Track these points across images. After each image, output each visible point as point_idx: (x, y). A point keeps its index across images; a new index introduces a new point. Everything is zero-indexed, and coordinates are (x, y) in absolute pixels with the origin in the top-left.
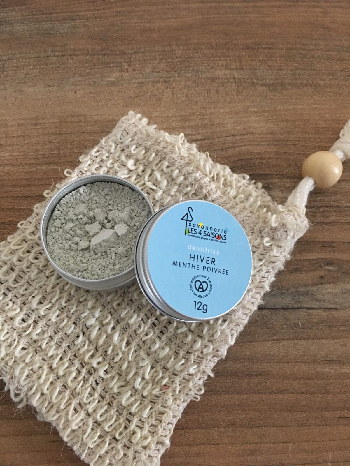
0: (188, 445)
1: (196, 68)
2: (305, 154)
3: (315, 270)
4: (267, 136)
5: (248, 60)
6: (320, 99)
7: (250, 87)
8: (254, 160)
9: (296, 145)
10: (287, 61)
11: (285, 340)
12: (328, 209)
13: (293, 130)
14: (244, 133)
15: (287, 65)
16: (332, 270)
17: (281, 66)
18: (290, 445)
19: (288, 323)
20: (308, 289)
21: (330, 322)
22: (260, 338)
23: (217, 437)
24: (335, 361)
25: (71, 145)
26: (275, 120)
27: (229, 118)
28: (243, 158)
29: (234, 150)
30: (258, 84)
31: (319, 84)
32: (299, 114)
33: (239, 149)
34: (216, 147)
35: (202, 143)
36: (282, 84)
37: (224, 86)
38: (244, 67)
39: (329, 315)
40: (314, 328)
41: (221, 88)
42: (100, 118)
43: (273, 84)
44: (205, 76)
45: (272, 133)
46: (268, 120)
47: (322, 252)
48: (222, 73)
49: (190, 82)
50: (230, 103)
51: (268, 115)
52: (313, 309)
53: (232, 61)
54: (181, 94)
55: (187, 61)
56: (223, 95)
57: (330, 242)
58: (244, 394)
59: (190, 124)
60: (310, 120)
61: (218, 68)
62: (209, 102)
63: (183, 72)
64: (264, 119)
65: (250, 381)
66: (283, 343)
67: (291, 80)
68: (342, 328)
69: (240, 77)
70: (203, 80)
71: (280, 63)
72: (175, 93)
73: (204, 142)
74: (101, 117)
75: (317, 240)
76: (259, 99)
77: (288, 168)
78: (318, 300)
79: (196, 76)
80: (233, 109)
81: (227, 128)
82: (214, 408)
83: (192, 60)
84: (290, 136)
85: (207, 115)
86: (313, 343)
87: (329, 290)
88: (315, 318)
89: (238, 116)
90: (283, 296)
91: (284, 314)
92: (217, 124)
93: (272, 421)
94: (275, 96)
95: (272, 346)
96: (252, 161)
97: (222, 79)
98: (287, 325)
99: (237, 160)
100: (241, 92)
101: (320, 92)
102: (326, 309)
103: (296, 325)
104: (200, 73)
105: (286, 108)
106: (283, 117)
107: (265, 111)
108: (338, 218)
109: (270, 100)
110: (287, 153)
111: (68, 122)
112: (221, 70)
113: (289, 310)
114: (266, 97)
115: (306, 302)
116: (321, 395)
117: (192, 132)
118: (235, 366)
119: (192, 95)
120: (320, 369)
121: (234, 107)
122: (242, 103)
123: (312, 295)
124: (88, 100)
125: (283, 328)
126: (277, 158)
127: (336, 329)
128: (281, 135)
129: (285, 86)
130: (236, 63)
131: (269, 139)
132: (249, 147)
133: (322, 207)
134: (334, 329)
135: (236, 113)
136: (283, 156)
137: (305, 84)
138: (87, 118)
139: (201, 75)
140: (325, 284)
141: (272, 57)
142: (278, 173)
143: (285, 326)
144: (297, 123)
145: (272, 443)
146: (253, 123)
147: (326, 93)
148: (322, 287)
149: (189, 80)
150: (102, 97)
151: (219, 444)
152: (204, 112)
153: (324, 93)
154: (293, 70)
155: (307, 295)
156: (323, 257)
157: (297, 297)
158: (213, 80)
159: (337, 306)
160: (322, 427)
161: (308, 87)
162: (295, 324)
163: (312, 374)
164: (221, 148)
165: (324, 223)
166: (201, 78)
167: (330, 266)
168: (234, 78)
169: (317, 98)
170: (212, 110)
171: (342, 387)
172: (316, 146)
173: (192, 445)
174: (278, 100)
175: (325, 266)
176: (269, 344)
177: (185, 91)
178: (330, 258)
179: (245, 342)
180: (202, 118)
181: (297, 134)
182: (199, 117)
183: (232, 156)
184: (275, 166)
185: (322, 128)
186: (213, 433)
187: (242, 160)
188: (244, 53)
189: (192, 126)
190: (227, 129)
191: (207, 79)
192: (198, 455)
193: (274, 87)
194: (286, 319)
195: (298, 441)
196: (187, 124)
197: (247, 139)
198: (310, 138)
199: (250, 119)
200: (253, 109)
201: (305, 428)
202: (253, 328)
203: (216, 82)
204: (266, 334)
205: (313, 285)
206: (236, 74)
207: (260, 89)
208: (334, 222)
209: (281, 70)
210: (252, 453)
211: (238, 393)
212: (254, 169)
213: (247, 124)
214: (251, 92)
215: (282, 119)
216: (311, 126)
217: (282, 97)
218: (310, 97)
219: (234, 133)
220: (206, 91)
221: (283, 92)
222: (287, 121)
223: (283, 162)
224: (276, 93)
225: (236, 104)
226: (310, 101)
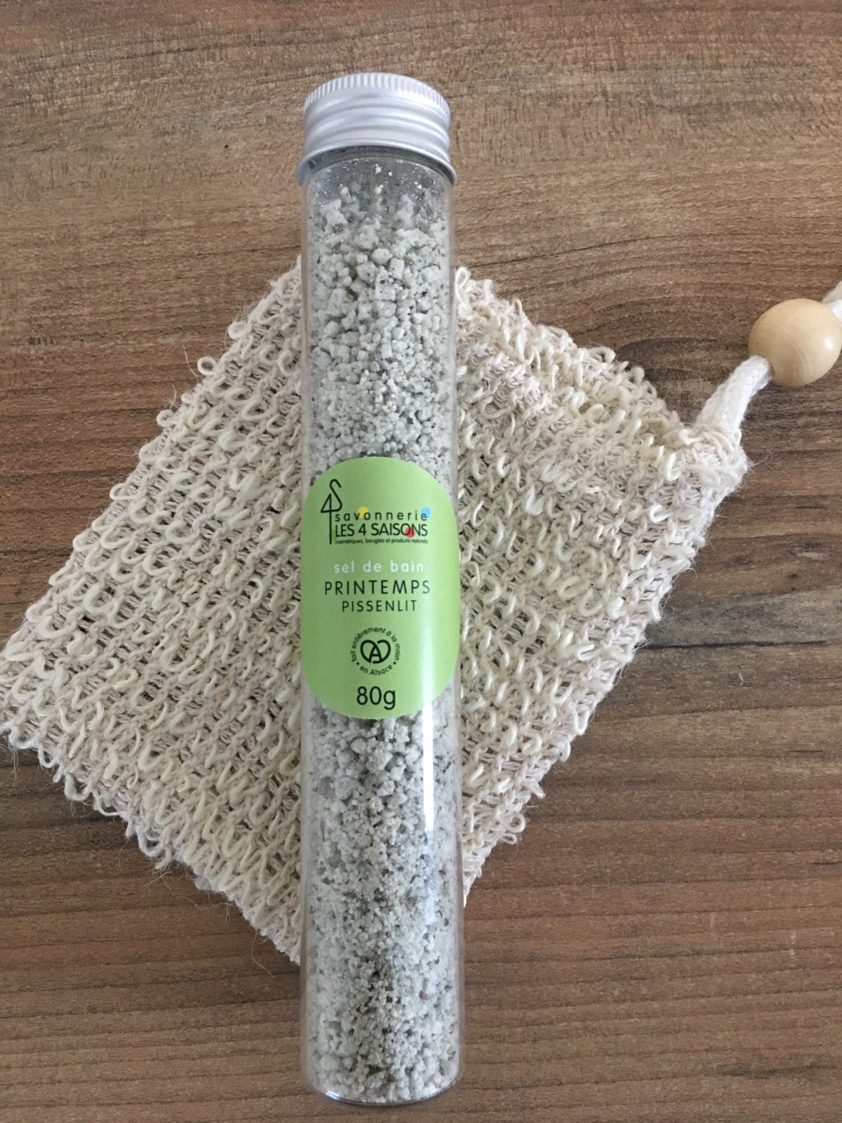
0: (509, 917)
1: (511, 70)
2: (769, 287)
3: (778, 561)
4: (682, 244)
5: (637, 43)
6: (811, 142)
7: (644, 116)
8: (648, 305)
9: (748, 264)
10: (734, 41)
11: (709, 710)
12: (816, 420)
13: (743, 225)
14: (627, 237)
15: (734, 53)
16: (816, 561)
17: (719, 57)
18: (713, 916)
19: (716, 676)
20: (762, 602)
22: (655, 707)
23: (566, 902)
24: (812, 752)
25: (228, 283)
26: (701, 201)
27: (592, 200)
28: (623, 302)
29: (604, 282)
30: (662, 107)
31: (810, 103)
32: (760, 183)
33: (614, 279)
34: (561, 275)
35: (527, 268)
36: (721, 104)
37: (579, 115)
38: (629, 62)
39: (804, 658)
40: (771, 685)
41: (572, 123)
42: (288, 213)
43: (698, 106)
44: (533, 91)
45: (693, 236)
46: (684, 202)
47: (795, 521)
48: (574, 80)
49: (499, 108)
50: (595, 160)
51: (684, 188)
52: (771, 644)
53: (598, 47)
54: (476, 142)
55: (490, 52)
56: (576, 140)
57: (815, 497)
58: (621, 819)
59: (499, 218)
60: (783, 200)
61: (565, 67)
62: (543, 160)
63: (480, 81)
64: (676, 200)
65: (633, 794)
66: (704, 716)
67: (743, 93)
68: (831, 684)
69: (618, 89)
70: (529, 103)
71: (717, 49)
72: (461, 139)
73: (532, 265)
74: (291, 210)
75: (787, 493)
76: (664, 147)
77: (728, 323)
78: (783, 627)
79: (513, 90)
80: (602, 176)
81: (588, 225)
82: (559, 847)
83: (501, 47)
84: (737, 241)
85: (539, 194)
86: (768, 716)
87: (807, 604)
88: (773, 664)
89: (614, 195)
90: (706, 620)
91: (707, 656)
92: (563, 217)
93: (677, 872)
94: (702, 137)
95: (680, 725)
96: (644, 309)
97: (575, 96)
98: (712, 679)
99: (611, 308)
100: (620, 130)
101: (811, 123)
102: (797, 645)
103: (733, 680)
104: (520, 83)
105: (728, 168)
106: (721, 194)
107: (678, 180)
108: (837, 440)
109: (690, 151)
110: (727, 284)
111: (214, 224)
112: (571, 72)
113: (719, 649)
114: (681, 142)
115: (756, 630)
116: (779, 821)
117: (505, 239)
118: (603, 765)
119: (504, 143)
120: (778, 768)
121: (604, 172)
122: (623, 160)
123: (770, 615)
124: (258, 166)
125: (705, 687)
126: (704, 301)
127: (819, 686)
128: (715, 240)
129: (728, 109)
130: (608, 52)
131: (685, 250)
132: (637, 275)
133: (801, 414)
134: (814, 687)
135: (607, 187)
136: (718, 294)
137: (776, 104)
138: (258, 214)
139: (524, 88)
140: (799, 591)
141: (697, 33)
142: (704, 336)
143: (708, 683)
144: (754, 207)
145: (677, 912)
146: (649, 211)
147: (827, 127)
148: (794, 597)
149: (495, 103)
150: (290, 157)
151: (570, 915)
152: (533, 187)
153: (822, 127)
154: (748, 67)
155: (759, 616)
156: (798, 531)
157: (737, 621)
158: (554, 99)
159: (823, 638)
160: (779, 882)
161: (784, 112)
162: (729, 676)
163: (762, 778)
164: (572, 278)
165: (805, 452)
166: (525, 97)
167: (813, 551)
168: (605, 94)
169: (805, 140)
170: (551, 182)
171: (825, 803)
172: (795, 266)
173: (516, 918)
174: (710, 147)
175: (801, 551)
176: (674, 720)
177: (486, 132)
178: (814, 534)
179: (622, 718)
180: (527, 204)
181: (753, 237)
182: (521, 199)
183: (597, 299)
184: (698, 318)
185: (812, 218)
186: (558, 894)
187: (621, 306)
188: (627, 25)
189: (504, 225)
190: (586, 229)
191: (537, 97)
192: (527, 935)
193: (700, 114)
194: (712, 666)
195: (728, 910)
196: (493, 220)
197: (633, 252)
198: (782, 246)
199: (642, 201)
200: (650, 176)
201: (745, 884)
202: (642, 687)
203: (560, 106)
204: (668, 699)
205: (772, 594)
206: (608, 82)
207: (666, 119)
208: (827, 450)
209: (719, 67)
210: (635, 931)
211: (607, 818)
212: (648, 328)
213: (635, 215)
214: (645, 130)
215: (717, 198)
216: (787, 214)
217: (719, 141)
218: (787, 138)
219: (604, 240)
220: (536, 132)
221: (723, 126)
222: (730, 203)
223: (716, 307)
224: (705, 130)
225: (608, 163)
226: (787, 149)
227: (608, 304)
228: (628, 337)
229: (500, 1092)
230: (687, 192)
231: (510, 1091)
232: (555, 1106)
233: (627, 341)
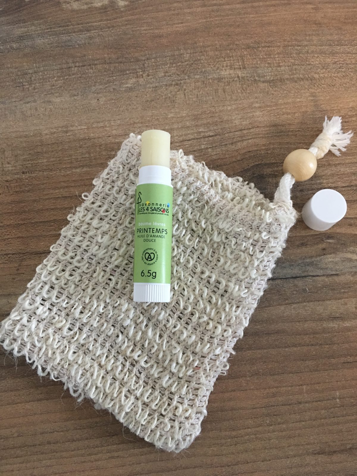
0: (222, 392)
1: (203, 70)
3: (317, 244)
5: (249, 59)
8: (260, 151)
10: (285, 57)
11: (296, 303)
13: (293, 121)
14: (250, 127)
15: (285, 61)
17: (279, 63)
18: (304, 387)
19: (297, 289)
20: (313, 260)
21: (333, 286)
22: (275, 303)
23: (245, 385)
24: (338, 318)
25: (100, 149)
27: (236, 114)
28: (251, 150)
29: (243, 143)
30: (260, 81)
31: (314, 78)
32: (298, 106)
34: (227, 141)
35: (213, 139)
37: (229, 85)
38: (246, 66)
39: (331, 280)
40: (319, 292)
41: (227, 87)
43: (273, 80)
44: (212, 77)
48: (227, 72)
49: (200, 83)
50: (236, 100)
51: (270, 109)
52: (318, 276)
53: (235, 61)
54: (192, 95)
55: (195, 64)
56: (229, 94)
58: (265, 349)
61: (223, 68)
62: (217, 101)
63: (192, 74)
64: (268, 113)
65: (269, 338)
66: (294, 306)
67: (289, 75)
68: (343, 291)
69: (243, 75)
70: (210, 81)
71: (279, 60)
72: (186, 94)
73: (215, 138)
76: (262, 95)
78: (322, 269)
79: (204, 77)
81: (235, 123)
82: (241, 362)
83: (199, 62)
85: (216, 113)
86: (319, 304)
87: (330, 260)
88: (319, 284)
90: (292, 268)
91: (293, 282)
93: (289, 369)
94: (275, 91)
95: (285, 309)
97: (228, 78)
98: (296, 291)
100: (245, 89)
101: (315, 85)
102: (328, 276)
103: (304, 290)
104: (207, 74)
105: (286, 101)
107: (268, 106)
111: (94, 127)
112: (226, 70)
113: (298, 279)
114: (268, 93)
115: (311, 271)
116: (328, 346)
118: (256, 327)
120: (325, 325)
121: (240, 104)
122: (247, 100)
123: (316, 264)
125: (293, 294)
126: (281, 149)
127: (338, 291)
128: (283, 127)
129: (284, 81)
130: (239, 63)
131: (272, 131)
132: (255, 140)
134: (336, 292)
136: (286, 146)
137: (302, 78)
139: (209, 76)
140: (327, 255)
141: (271, 55)
143: (295, 292)
144: (296, 115)
145: (290, 386)
146: (258, 117)
147: (321, 86)
148: (325, 257)
149: (198, 81)
151: (247, 390)
152: (214, 110)
154: (290, 66)
155: (312, 265)
157: (304, 267)
158: (220, 79)
159: (338, 273)
160: (330, 371)
162: (303, 289)
163: (319, 329)
164: (231, 142)
166: (209, 79)
168: (238, 77)
169: (313, 91)
170: (221, 108)
171: (345, 338)
173: (225, 392)
175: (326, 240)
176: (282, 308)
177: (195, 92)
179: (262, 308)
182: (210, 115)
183: (241, 149)
185: (318, 118)
186: (241, 381)
187: (250, 151)
188: (245, 53)
189: (204, 124)
191: (214, 79)
192: (230, 400)
193: (274, 83)
194: (296, 286)
195: (311, 384)
196: (200, 122)
197: (253, 132)
198: (308, 128)
199: (255, 114)
200: (257, 105)
201: (316, 373)
202: (269, 295)
203: (222, 82)
204: (279, 300)
205: (316, 256)
206: (239, 73)
207: (262, 85)
209: (280, 66)
210: (274, 395)
211: (259, 349)
213: (253, 119)
214: (254, 89)
215: (283, 112)
216: (309, 117)
217: (281, 92)
218: (307, 90)
219: (242, 128)
220: (214, 91)
221: (283, 87)
222: (288, 114)
224: (276, 88)
225: (241, 101)
226: (307, 94)
227: (245, 151)
228: (253, 163)
229: (223, 468)
230: (271, 110)
231: (227, 467)
232: (246, 473)
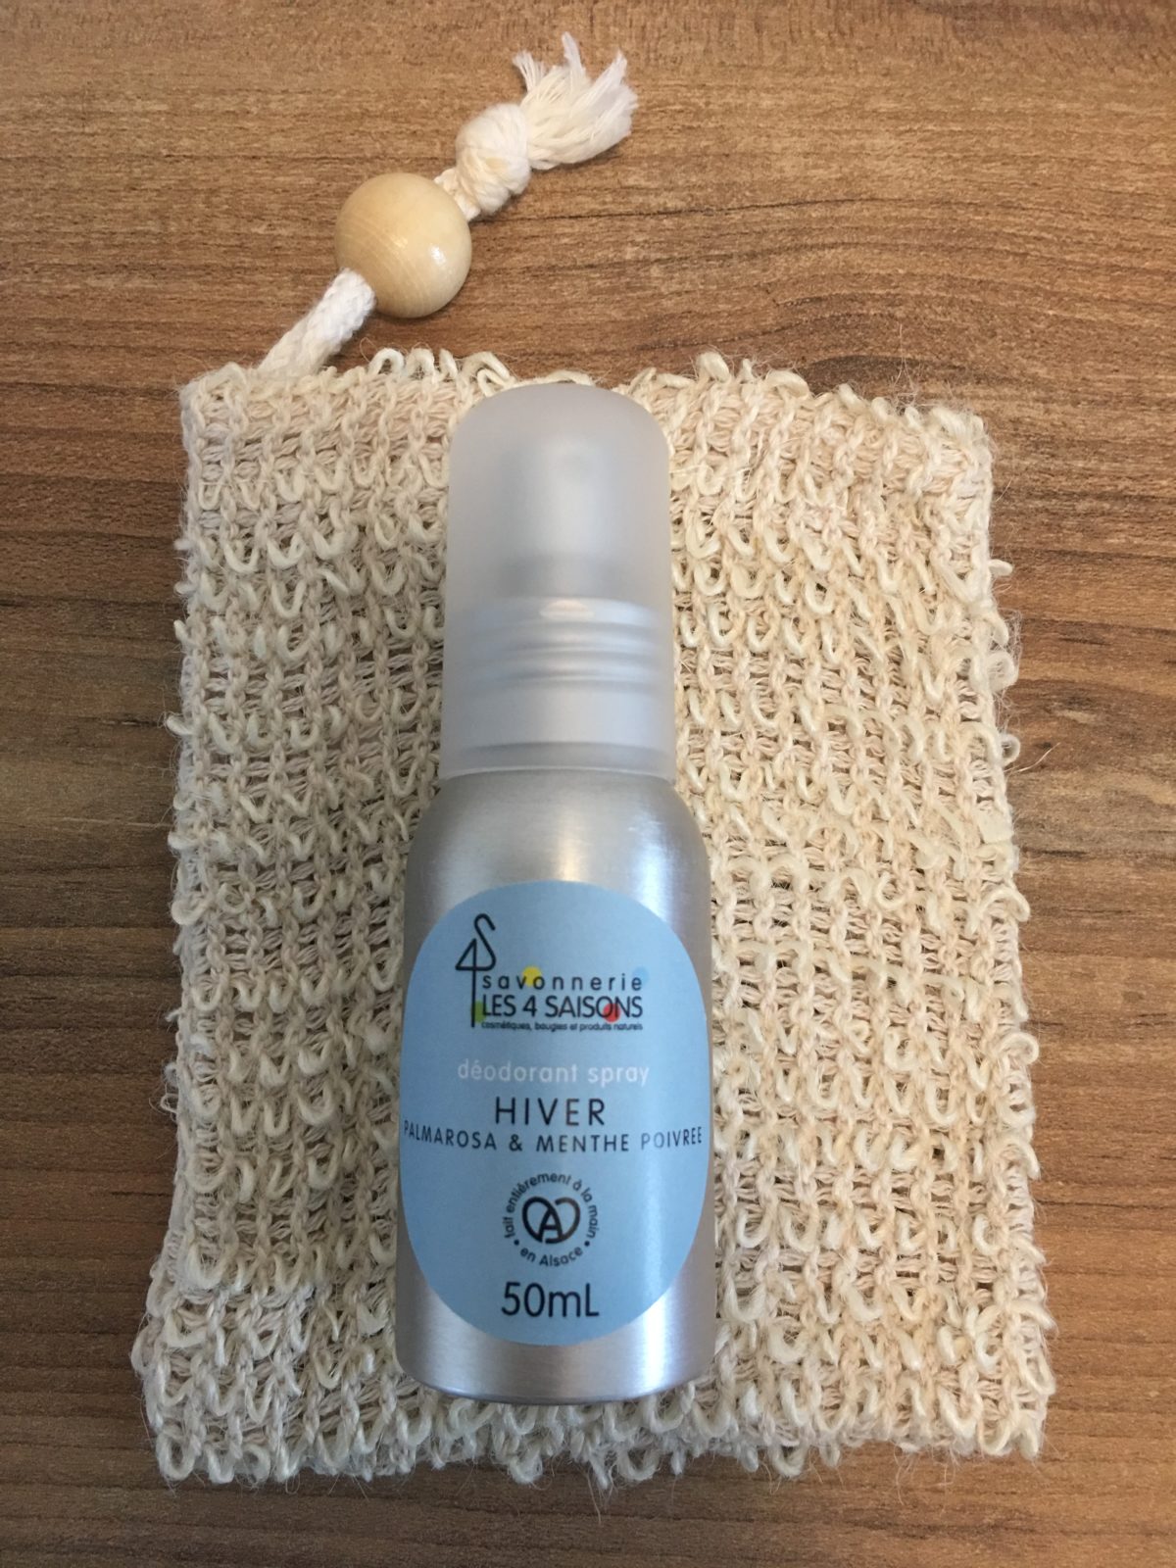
2: (1055, 294)
4: (924, 215)
6: (1140, 79)
9: (1026, 254)
12: (1107, 506)
16: (1085, 725)
26: (961, 151)
33: (814, 256)
42: (315, 105)
45: (943, 203)
46: (935, 150)
47: (1057, 660)
57: (1092, 625)
59: (644, 146)
60: (1088, 162)
74: (320, 101)
75: (1049, 615)
77: (984, 342)
80: (812, 97)
84: (1011, 219)
89: (827, 128)
92: (743, 154)
96: (856, 308)
99: (804, 301)
106: (994, 143)
108: (1136, 541)
109: (952, 73)
110: (988, 282)
117: (649, 178)
119: (664, 32)
124: (276, 30)
133: (1084, 495)
135: (818, 115)
138: (268, 103)
142: (945, 358)
150: (329, 22)
153: (1160, 58)
156: (1060, 676)
161: (1103, 29)
165: (1084, 554)
167: (1080, 710)
172: (1097, 266)
174: (984, 71)
178: (1085, 682)
180: (690, 128)
181: (1037, 214)
184: (939, 331)
190: (779, 176)
208: (1118, 555)
212: (859, 339)
223: (968, 317)
233: (823, 356)
